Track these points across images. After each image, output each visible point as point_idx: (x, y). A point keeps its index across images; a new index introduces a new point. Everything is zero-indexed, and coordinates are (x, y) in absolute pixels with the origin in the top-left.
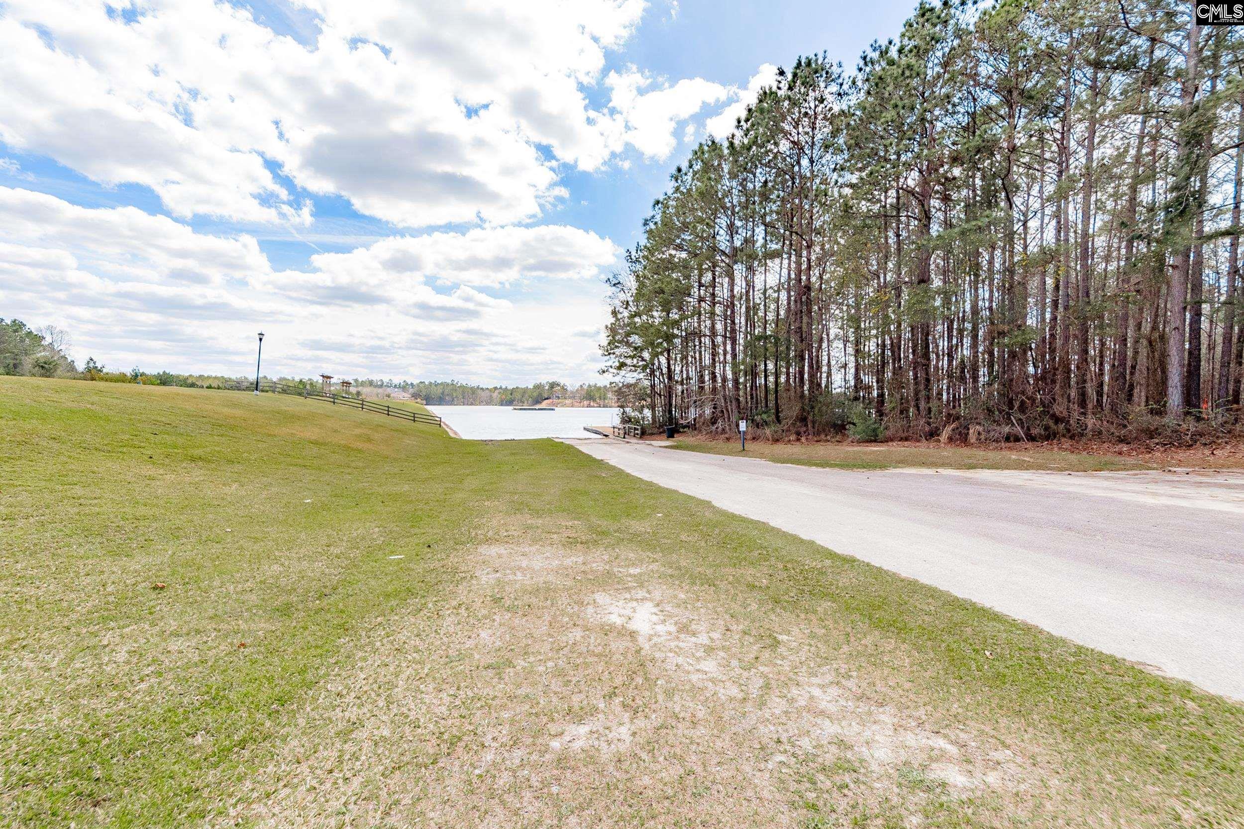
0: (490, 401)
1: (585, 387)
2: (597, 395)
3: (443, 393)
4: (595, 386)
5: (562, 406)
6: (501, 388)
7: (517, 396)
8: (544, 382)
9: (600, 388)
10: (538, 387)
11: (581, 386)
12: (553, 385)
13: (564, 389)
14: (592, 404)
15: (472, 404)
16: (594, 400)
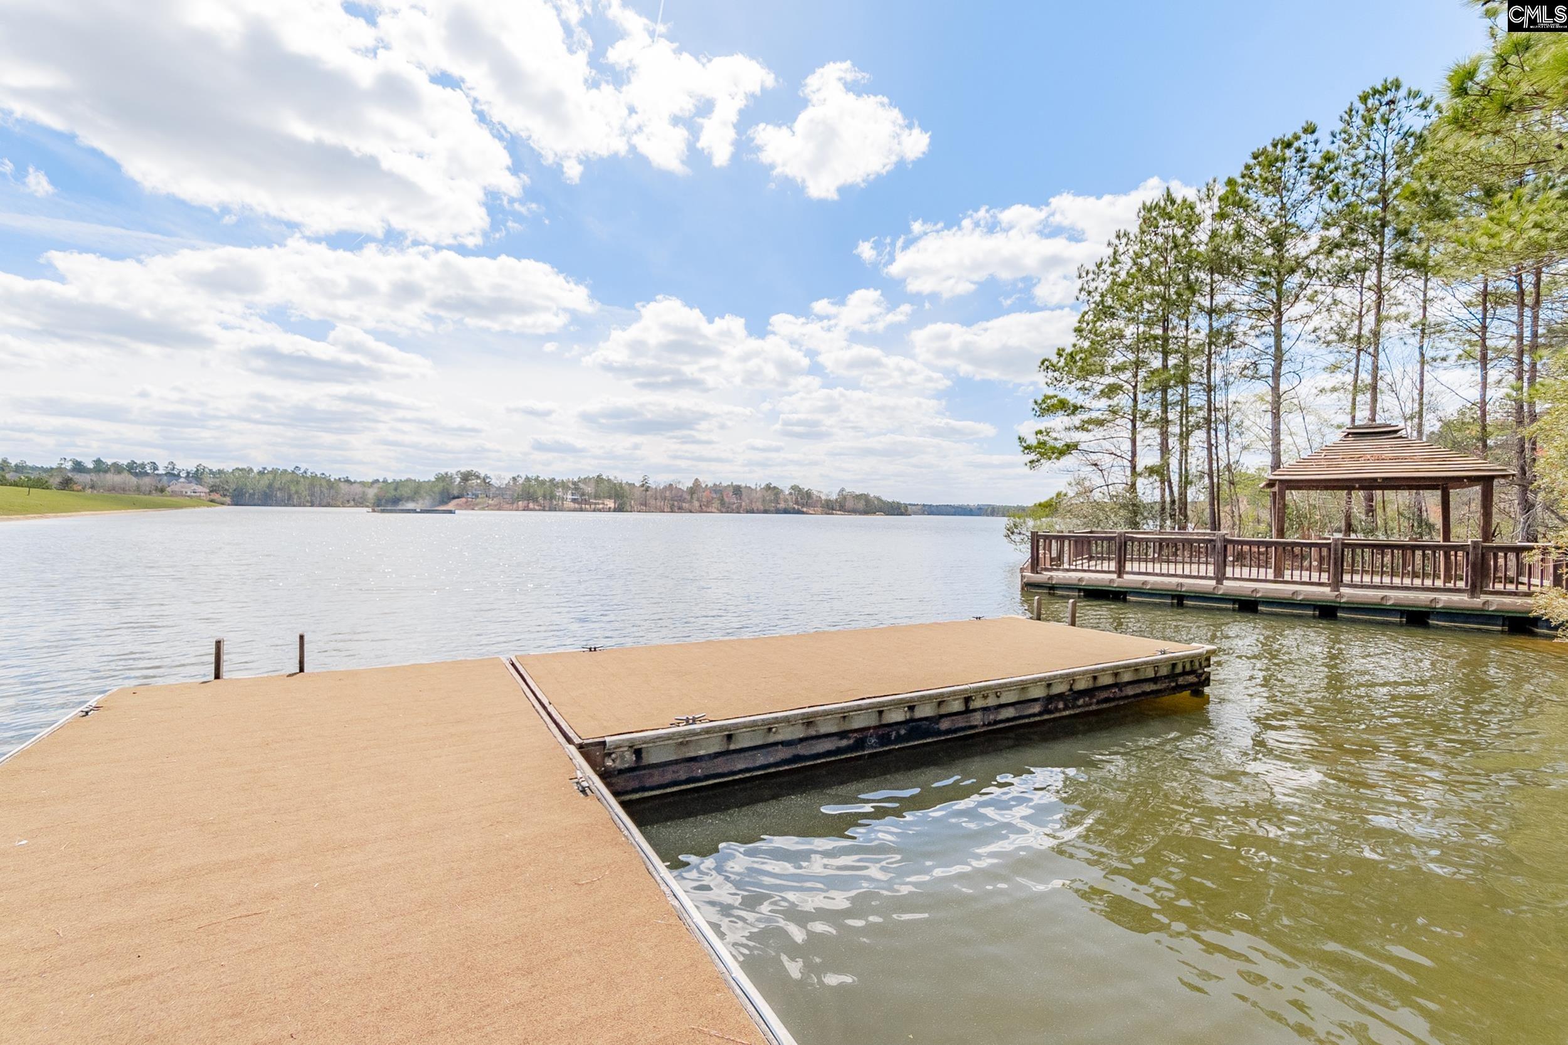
0: (359, 502)
1: (521, 481)
2: (540, 493)
3: (270, 486)
4: (537, 479)
5: (483, 509)
6: (385, 481)
7: (406, 491)
8: (452, 471)
9: (543, 482)
10: (442, 478)
11: (514, 479)
12: (466, 477)
13: (485, 482)
14: (531, 505)
15: (328, 505)
16: (535, 500)
